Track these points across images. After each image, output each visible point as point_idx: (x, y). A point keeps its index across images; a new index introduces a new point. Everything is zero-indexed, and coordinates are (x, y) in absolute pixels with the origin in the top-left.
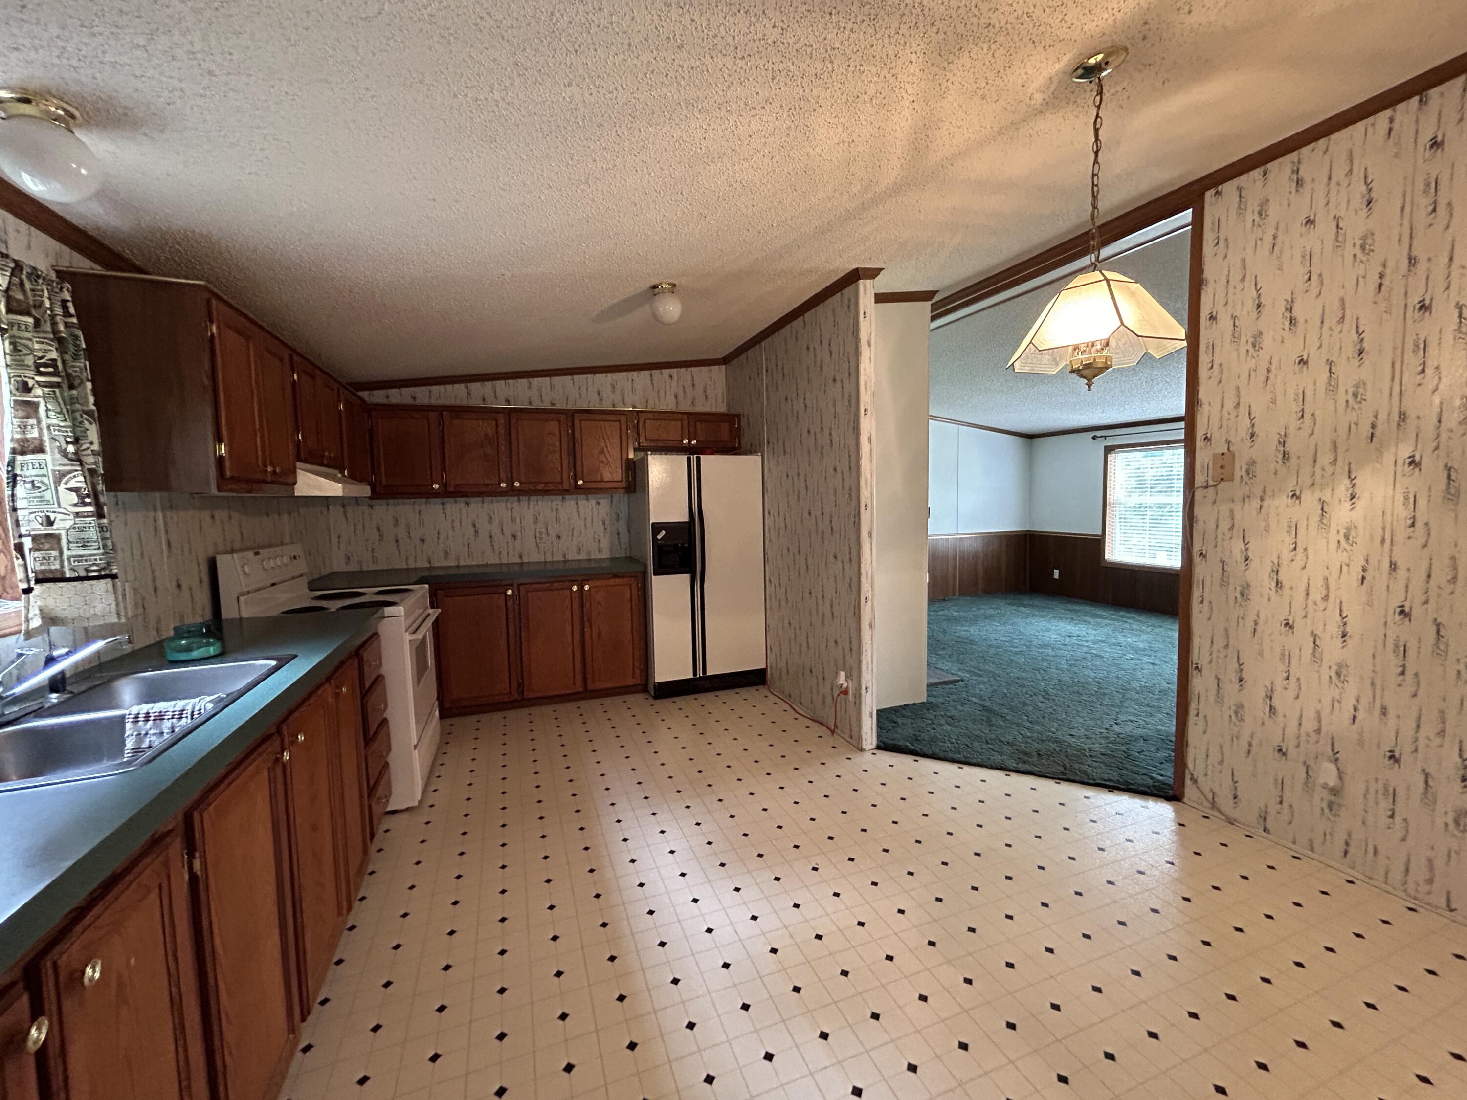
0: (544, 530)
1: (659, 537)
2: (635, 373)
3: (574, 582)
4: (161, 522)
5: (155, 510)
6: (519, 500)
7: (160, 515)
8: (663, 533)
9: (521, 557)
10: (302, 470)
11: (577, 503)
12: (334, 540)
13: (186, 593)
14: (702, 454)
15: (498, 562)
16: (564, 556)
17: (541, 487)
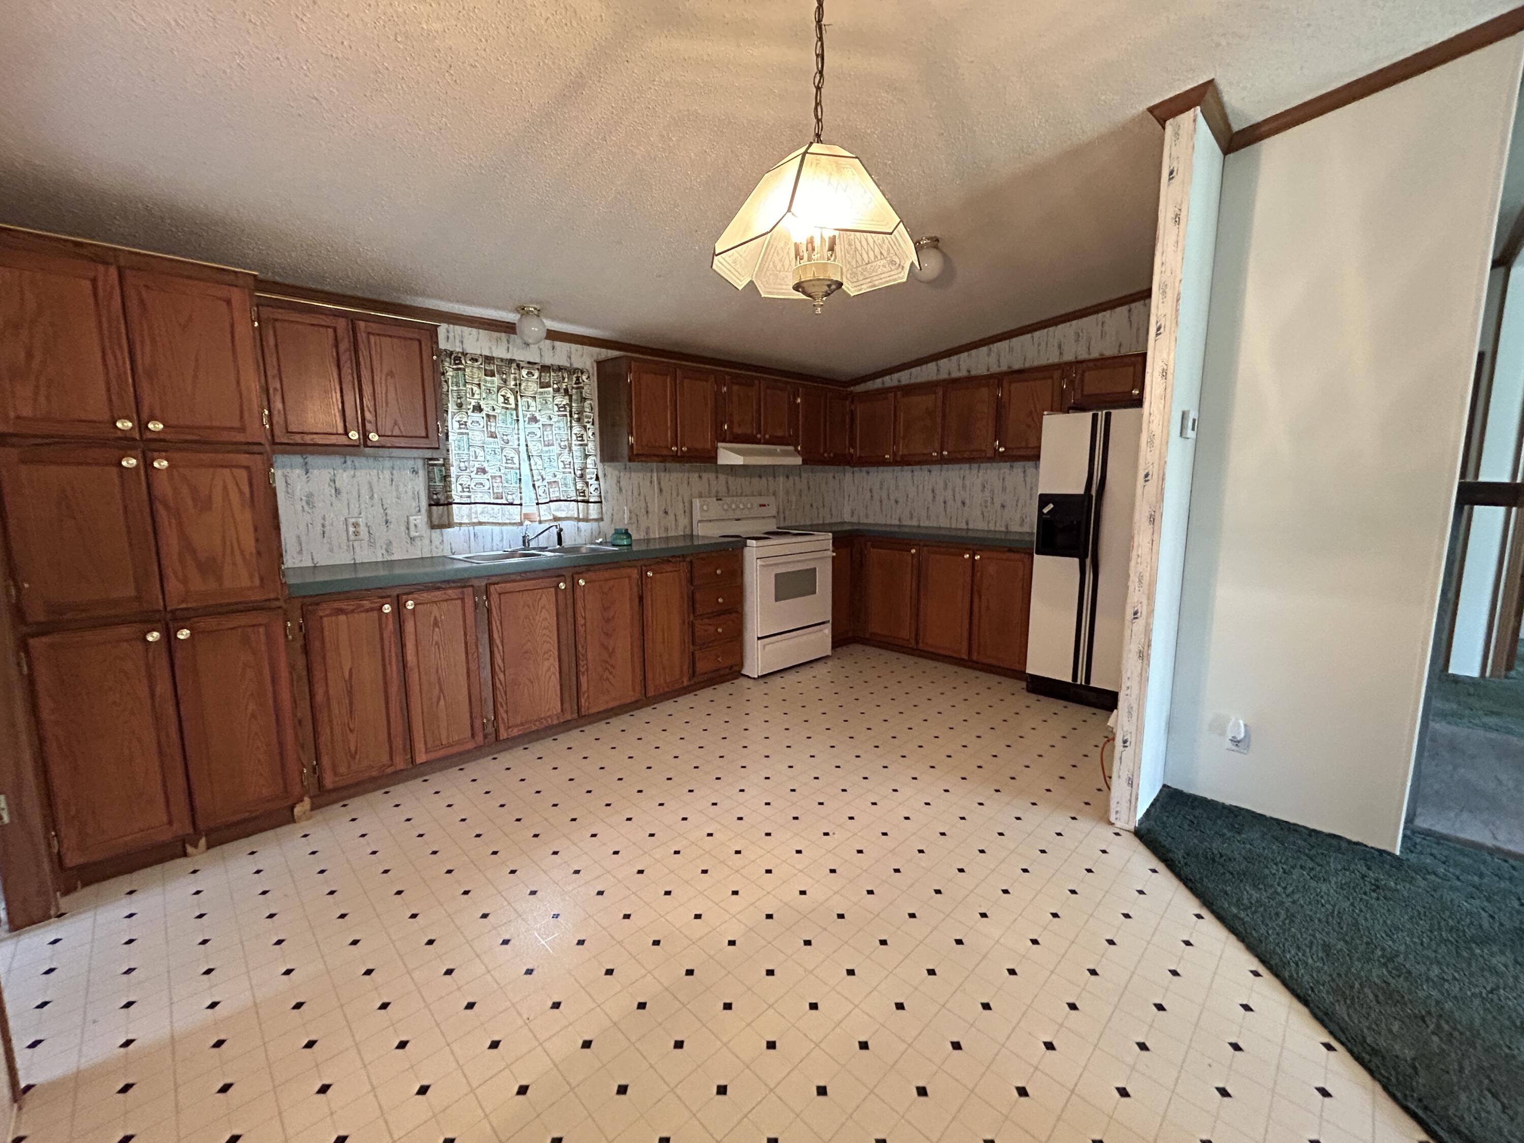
0: (989, 499)
1: (1045, 511)
2: (1108, 313)
3: (967, 550)
4: (655, 478)
5: (652, 471)
6: (970, 468)
7: (655, 474)
8: (1051, 506)
9: (967, 524)
10: (724, 448)
11: (1024, 472)
12: (847, 498)
13: (671, 516)
14: (1114, 408)
15: (948, 526)
16: (1007, 527)
17: (966, 455)
